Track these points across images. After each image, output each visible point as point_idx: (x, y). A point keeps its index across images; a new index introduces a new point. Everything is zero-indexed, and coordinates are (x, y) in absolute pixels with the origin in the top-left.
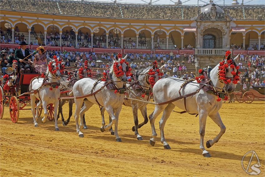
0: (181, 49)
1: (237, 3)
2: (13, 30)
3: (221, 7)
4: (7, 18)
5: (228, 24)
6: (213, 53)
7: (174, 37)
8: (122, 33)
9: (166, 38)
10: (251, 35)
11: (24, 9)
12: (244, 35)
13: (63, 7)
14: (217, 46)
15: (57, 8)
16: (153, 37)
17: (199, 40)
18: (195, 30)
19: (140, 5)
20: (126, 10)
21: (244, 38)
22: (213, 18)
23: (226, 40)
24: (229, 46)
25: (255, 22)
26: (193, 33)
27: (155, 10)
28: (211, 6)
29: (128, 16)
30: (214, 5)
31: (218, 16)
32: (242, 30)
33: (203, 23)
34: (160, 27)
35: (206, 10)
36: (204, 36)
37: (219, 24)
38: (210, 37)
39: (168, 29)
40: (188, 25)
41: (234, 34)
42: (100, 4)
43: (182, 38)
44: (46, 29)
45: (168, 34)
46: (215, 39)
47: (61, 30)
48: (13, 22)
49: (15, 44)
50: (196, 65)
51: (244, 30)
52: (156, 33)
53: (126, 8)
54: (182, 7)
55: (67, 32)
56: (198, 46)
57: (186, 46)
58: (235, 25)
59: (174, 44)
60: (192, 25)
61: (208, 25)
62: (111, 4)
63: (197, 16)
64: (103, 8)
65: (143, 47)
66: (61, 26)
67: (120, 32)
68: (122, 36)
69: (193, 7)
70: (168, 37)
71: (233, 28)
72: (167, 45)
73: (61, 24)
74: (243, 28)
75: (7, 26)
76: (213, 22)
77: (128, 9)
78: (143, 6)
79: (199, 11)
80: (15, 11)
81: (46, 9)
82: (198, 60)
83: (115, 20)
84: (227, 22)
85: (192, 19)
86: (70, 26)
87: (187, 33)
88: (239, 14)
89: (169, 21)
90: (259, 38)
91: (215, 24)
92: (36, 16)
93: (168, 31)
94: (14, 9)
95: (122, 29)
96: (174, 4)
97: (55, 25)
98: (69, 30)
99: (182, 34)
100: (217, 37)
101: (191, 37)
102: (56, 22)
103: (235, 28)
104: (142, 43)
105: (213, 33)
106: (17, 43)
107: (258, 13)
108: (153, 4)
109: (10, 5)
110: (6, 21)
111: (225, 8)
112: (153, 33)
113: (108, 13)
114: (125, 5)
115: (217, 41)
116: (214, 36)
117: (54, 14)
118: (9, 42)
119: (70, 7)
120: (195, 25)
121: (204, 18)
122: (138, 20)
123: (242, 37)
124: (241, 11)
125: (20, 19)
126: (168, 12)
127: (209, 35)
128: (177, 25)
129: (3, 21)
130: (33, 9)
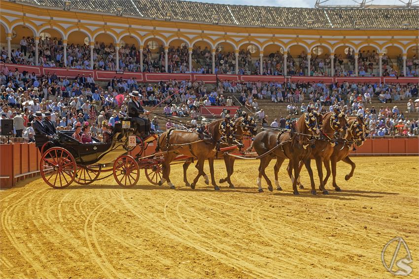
2: (356, 57)
4: (348, 41)
11: (371, 26)
44: (405, 52)
48: (356, 46)
49: (359, 76)
75: (347, 52)
80: (358, 29)
81: (405, 22)
92: (390, 35)
94: (357, 27)
106: (363, 76)
109: (352, 22)
110: (347, 45)
118: (351, 75)
125: (366, 41)
129: (342, 45)
130: (386, 25)
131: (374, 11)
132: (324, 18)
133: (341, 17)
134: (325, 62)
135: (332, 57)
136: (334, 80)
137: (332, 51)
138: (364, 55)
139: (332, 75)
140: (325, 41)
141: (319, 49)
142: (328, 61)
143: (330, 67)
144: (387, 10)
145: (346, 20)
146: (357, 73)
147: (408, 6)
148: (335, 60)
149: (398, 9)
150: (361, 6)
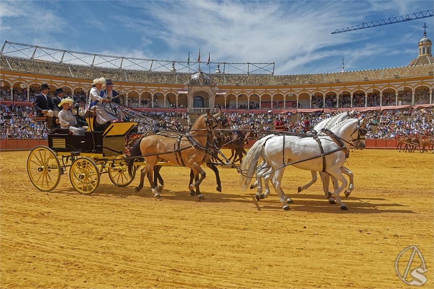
0: (176, 108)
1: (220, 72)
2: (28, 90)
3: (208, 75)
4: (22, 79)
5: (213, 88)
6: (202, 110)
7: (171, 98)
8: (127, 94)
9: (163, 98)
10: (231, 97)
11: (38, 72)
12: (225, 97)
13: (74, 71)
14: (205, 106)
15: (69, 71)
16: (153, 98)
17: (191, 100)
18: (187, 92)
19: (141, 71)
20: (129, 75)
21: (225, 99)
22: (201, 83)
23: (212, 101)
24: (214, 106)
25: (234, 88)
26: (185, 95)
27: (154, 76)
28: (199, 73)
29: (132, 80)
30: (202, 73)
31: (205, 81)
32: (223, 93)
33: (193, 87)
34: (159, 90)
35: (196, 76)
36: (194, 97)
37: (206, 89)
38: (200, 98)
39: (165, 91)
40: (181, 89)
41: (217, 96)
42: (107, 69)
43: (177, 99)
45: (165, 95)
46: (203, 100)
47: (73, 90)
48: (28, 83)
50: (188, 121)
51: (225, 93)
52: (155, 95)
53: (130, 73)
54: (176, 74)
55: (78, 93)
56: (190, 106)
57: (179, 106)
58: (218, 89)
59: (170, 104)
60: (184, 89)
61: (197, 89)
62: (117, 69)
63: (188, 82)
64: (110, 73)
65: (145, 106)
66: (73, 87)
67: (125, 93)
68: (127, 97)
69: (185, 74)
70: (165, 98)
71: (217, 91)
72: (165, 105)
73: (73, 85)
74: (225, 91)
75: (22, 86)
76: (201, 86)
77: (131, 74)
78: (144, 72)
79: (190, 78)
80: (29, 73)
81: (59, 72)
82: (189, 117)
83: (120, 83)
84: (212, 87)
85: (184, 84)
86: (81, 87)
87: (180, 95)
88: (222, 80)
89: (166, 85)
90: (237, 99)
91: (203, 88)
93: (165, 93)
95: (127, 91)
96: (170, 71)
97: (67, 86)
98: (80, 91)
99: (177, 96)
100: (205, 98)
101: (183, 99)
102: (68, 84)
103: (218, 92)
104: (144, 102)
105: (202, 96)
107: (236, 80)
108: (153, 71)
109: (25, 68)
110: (22, 82)
111: (211, 76)
112: (153, 95)
113: (114, 77)
114: (129, 71)
115: (205, 102)
116: (202, 98)
117: (66, 77)
118: (25, 101)
119: (81, 71)
120: (187, 89)
121: (194, 83)
122: (140, 84)
123: (224, 98)
124: (223, 79)
125: (35, 81)
126: (165, 77)
127: (198, 97)
128: (173, 88)
129: (19, 81)
130: (47, 72)
131: (40, 63)
132: (6, 63)
133: (17, 64)
134: (6, 91)
135: (12, 89)
136: (13, 103)
137: (12, 85)
138: (33, 89)
139: (12, 100)
140: (6, 78)
141: (2, 83)
142: (8, 91)
143: (10, 95)
144: (48, 64)
145: (21, 66)
146: (28, 99)
147: (60, 63)
148: (13, 90)
149: (55, 64)
150: (31, 59)
